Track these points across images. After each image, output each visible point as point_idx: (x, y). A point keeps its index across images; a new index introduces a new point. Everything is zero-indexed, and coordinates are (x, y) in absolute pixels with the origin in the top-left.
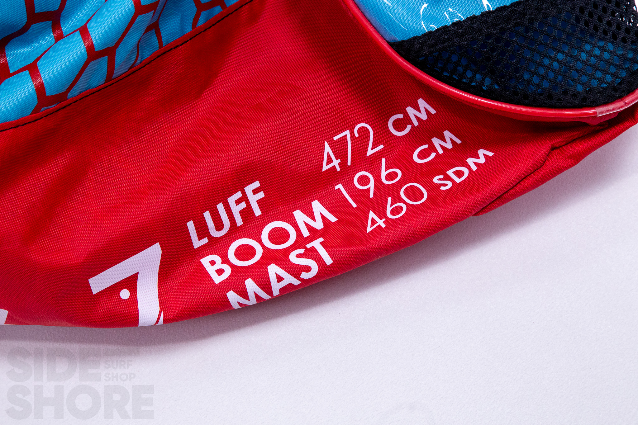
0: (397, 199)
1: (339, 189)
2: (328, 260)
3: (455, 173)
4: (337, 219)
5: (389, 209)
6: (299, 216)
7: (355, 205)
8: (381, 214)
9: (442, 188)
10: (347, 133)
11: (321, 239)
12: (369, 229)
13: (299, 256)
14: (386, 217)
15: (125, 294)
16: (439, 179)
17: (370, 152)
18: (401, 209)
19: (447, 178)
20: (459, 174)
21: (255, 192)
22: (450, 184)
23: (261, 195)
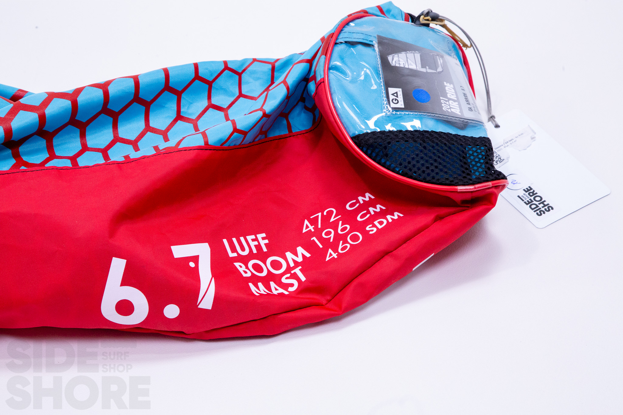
0: (345, 242)
1: (313, 240)
2: (303, 279)
3: (379, 222)
4: (310, 255)
5: (340, 247)
6: (289, 255)
7: (321, 246)
8: (336, 250)
9: (371, 233)
10: (320, 214)
11: (300, 267)
12: (328, 259)
13: (287, 278)
14: (337, 252)
15: (192, 265)
16: (370, 227)
17: (332, 220)
18: (346, 247)
19: (374, 226)
20: (381, 223)
21: (263, 239)
22: (375, 230)
23: (267, 241)
